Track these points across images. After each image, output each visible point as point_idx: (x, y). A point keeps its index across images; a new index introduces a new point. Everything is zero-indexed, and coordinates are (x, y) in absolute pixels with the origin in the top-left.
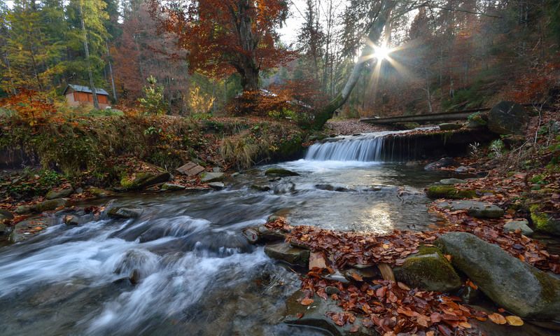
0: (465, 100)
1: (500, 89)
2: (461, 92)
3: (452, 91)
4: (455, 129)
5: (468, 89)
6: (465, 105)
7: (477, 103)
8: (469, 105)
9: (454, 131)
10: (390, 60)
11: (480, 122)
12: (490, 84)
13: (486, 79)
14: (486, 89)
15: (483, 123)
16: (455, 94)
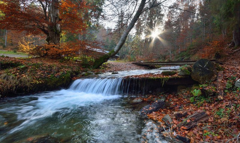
0: (184, 56)
1: (196, 52)
2: (182, 53)
3: (179, 52)
4: (171, 75)
5: (185, 52)
6: (183, 58)
7: (188, 57)
8: (185, 58)
9: (170, 76)
10: (159, 38)
11: (187, 72)
12: (193, 50)
13: (192, 48)
14: (192, 52)
15: (188, 73)
16: (181, 54)
